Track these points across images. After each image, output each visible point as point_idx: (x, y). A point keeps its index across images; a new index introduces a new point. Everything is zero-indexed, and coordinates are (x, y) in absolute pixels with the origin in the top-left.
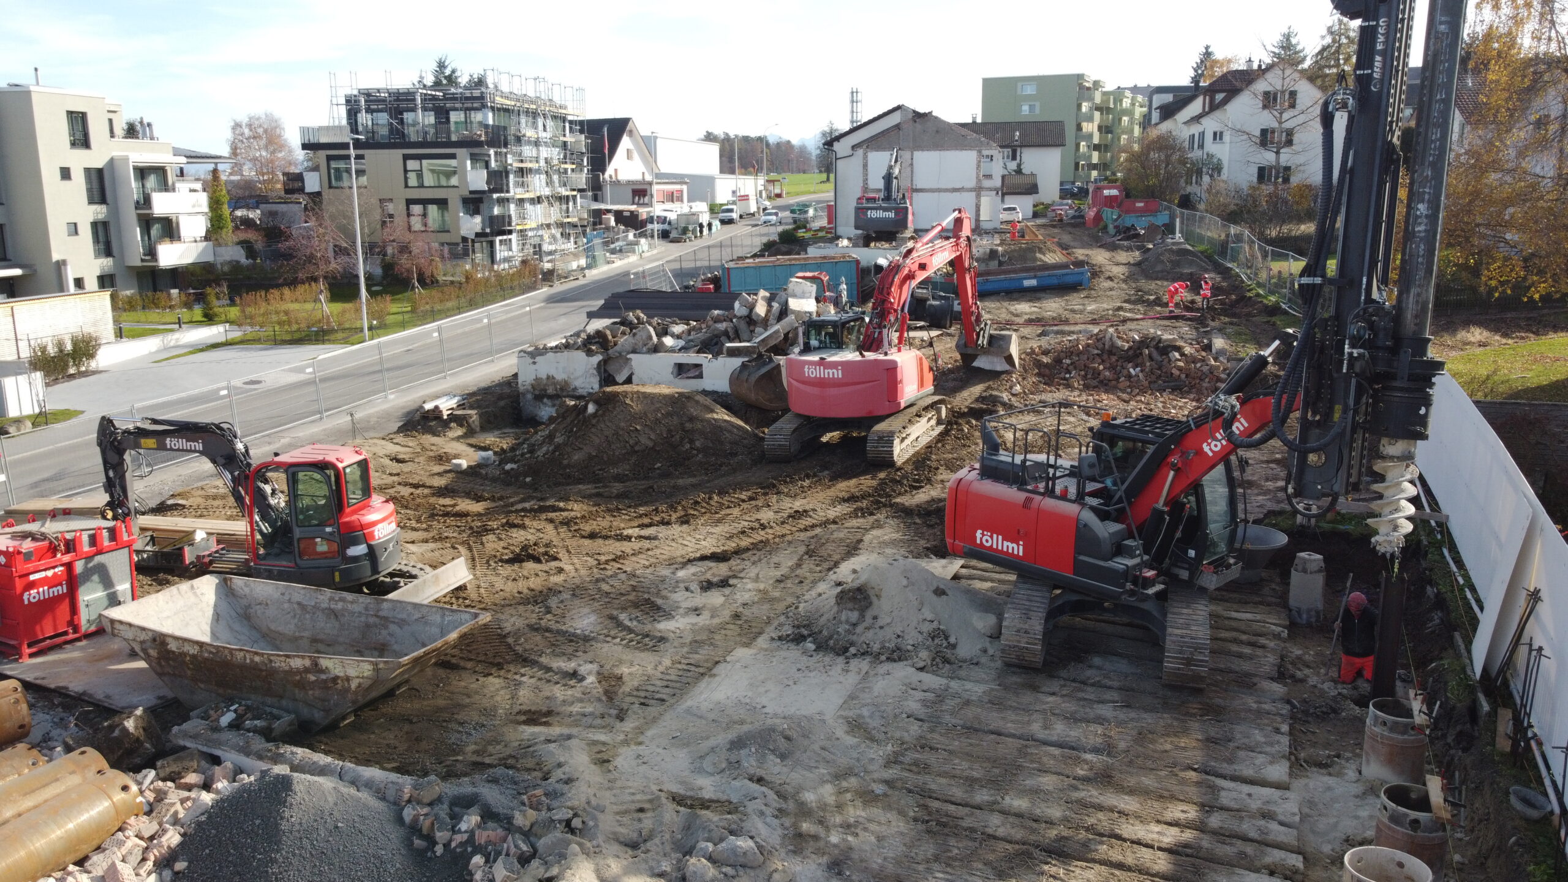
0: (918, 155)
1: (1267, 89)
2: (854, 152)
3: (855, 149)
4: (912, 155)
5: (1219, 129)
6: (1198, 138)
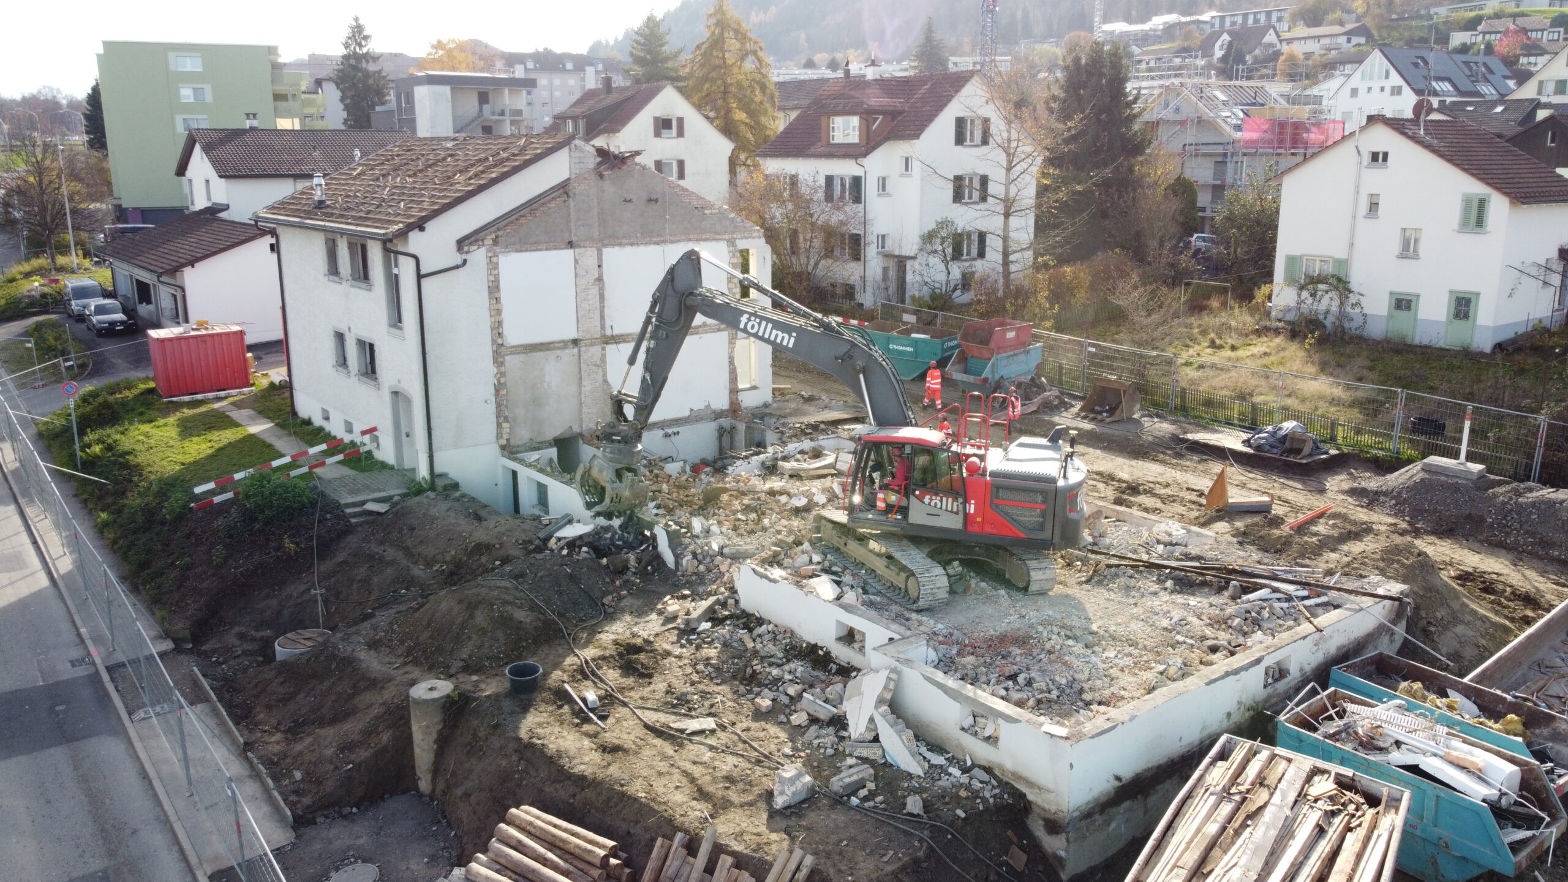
0: (609, 254)
1: (961, 114)
2: (464, 256)
3: (466, 249)
4: (600, 258)
5: (883, 174)
6: (843, 185)
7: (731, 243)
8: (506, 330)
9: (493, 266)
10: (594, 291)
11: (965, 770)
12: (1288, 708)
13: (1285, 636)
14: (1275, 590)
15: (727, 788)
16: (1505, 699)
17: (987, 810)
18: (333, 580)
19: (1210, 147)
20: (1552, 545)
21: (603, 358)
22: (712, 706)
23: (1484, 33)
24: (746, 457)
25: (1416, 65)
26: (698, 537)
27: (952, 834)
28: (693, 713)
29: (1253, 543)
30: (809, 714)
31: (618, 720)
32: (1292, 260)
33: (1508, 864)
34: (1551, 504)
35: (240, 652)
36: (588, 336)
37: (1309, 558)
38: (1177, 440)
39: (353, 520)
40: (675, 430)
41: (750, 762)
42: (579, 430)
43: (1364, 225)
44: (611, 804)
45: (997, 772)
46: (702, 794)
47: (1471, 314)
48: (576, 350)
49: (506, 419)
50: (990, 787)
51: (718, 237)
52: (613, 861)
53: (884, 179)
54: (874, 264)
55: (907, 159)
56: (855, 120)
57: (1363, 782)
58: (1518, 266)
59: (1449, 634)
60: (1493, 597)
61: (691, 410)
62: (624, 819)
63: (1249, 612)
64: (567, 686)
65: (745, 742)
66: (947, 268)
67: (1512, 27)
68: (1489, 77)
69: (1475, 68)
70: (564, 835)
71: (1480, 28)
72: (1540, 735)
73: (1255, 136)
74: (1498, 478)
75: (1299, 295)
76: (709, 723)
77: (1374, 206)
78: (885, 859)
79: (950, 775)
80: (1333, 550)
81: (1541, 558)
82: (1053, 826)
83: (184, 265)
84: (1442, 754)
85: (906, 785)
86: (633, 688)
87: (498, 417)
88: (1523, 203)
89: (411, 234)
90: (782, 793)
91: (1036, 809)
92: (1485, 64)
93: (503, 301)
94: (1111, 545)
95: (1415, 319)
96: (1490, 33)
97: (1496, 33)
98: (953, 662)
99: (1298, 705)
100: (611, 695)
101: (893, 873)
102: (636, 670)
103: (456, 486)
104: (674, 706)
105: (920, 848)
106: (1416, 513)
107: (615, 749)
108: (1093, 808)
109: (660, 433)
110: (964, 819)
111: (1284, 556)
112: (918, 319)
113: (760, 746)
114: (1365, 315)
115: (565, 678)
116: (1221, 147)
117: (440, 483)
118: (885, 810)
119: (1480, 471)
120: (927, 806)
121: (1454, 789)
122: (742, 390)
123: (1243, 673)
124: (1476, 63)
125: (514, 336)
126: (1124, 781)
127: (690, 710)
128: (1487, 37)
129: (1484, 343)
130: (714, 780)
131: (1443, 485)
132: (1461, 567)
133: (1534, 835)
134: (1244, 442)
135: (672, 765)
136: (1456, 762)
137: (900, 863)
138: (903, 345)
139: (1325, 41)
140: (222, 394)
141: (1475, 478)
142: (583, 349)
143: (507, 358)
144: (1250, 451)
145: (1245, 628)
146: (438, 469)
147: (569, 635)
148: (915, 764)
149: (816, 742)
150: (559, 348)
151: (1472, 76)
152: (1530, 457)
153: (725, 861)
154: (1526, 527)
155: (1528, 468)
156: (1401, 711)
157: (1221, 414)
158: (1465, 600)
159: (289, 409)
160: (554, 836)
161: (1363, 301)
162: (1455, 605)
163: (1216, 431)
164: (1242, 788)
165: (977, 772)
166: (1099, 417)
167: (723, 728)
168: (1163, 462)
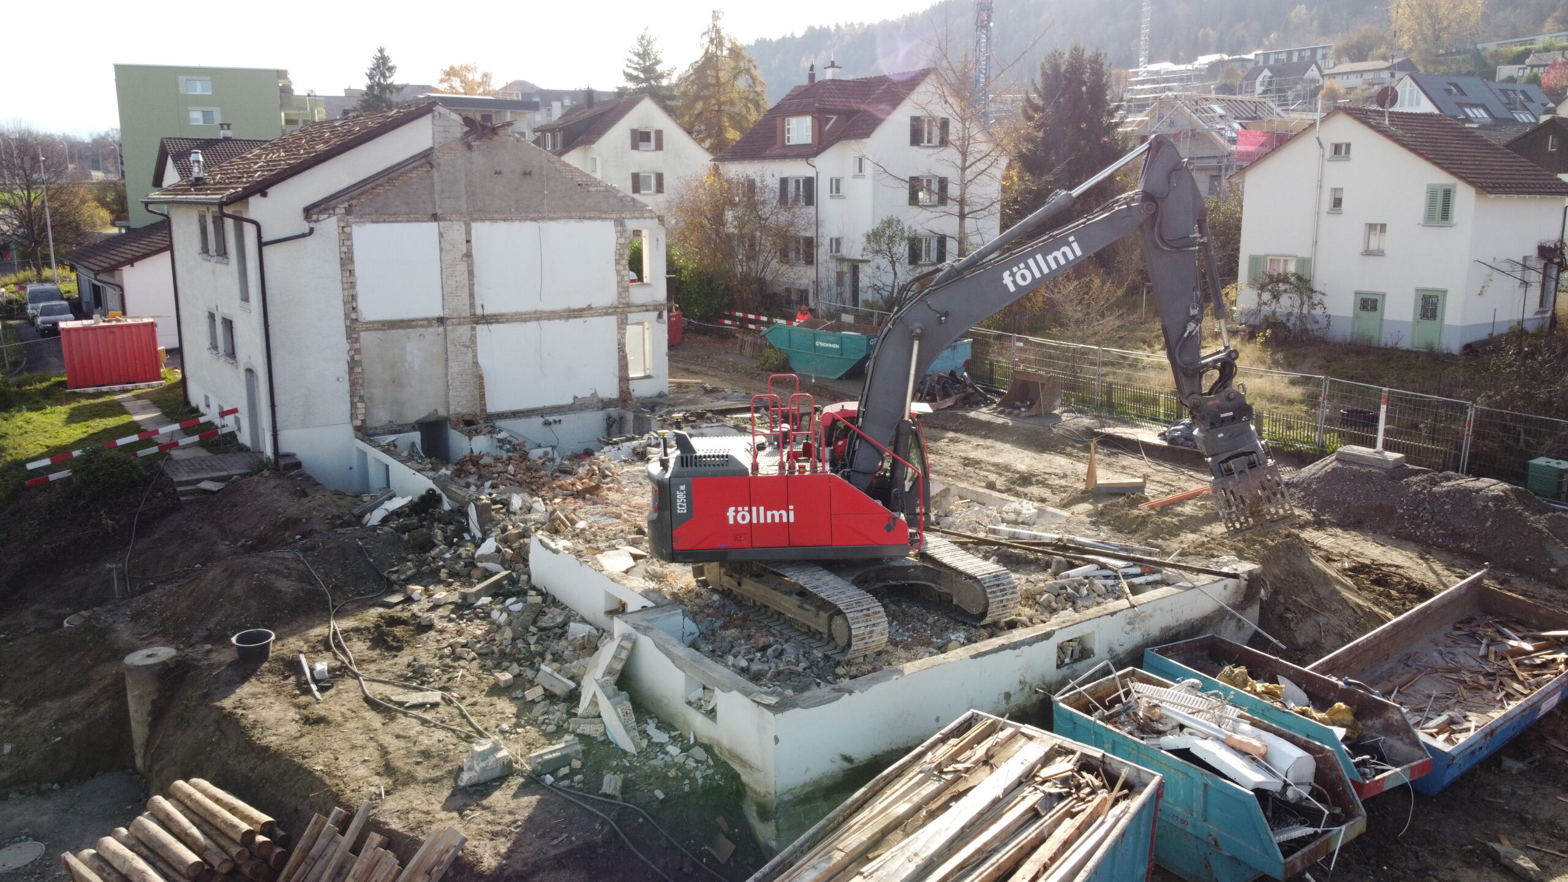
0: (479, 229)
1: (918, 113)
2: (312, 225)
3: (314, 217)
4: (468, 232)
5: (836, 175)
6: (798, 188)
7: (619, 222)
8: (362, 303)
9: (345, 238)
10: (462, 267)
11: (685, 749)
12: (1068, 687)
13: (1093, 611)
14: (1103, 566)
15: (418, 763)
16: (1337, 685)
17: (693, 792)
18: (143, 557)
19: (1205, 161)
20: (1464, 537)
21: (473, 338)
22: (449, 680)
23: (1532, 67)
24: (616, 443)
25: (1449, 91)
26: (515, 514)
27: (644, 817)
28: (425, 687)
29: (1107, 524)
30: (545, 689)
31: (339, 692)
32: (1254, 260)
33: (1276, 864)
34: (1467, 493)
35: (32, 629)
36: (456, 315)
37: (1163, 539)
38: (1090, 433)
39: (183, 499)
40: (557, 418)
41: (459, 737)
42: (445, 414)
43: (1329, 222)
44: (286, 778)
45: (716, 751)
46: (388, 769)
47: (1439, 313)
48: (441, 329)
49: (362, 399)
50: (705, 767)
51: (603, 216)
52: (260, 838)
53: (838, 181)
54: (826, 267)
55: (861, 160)
56: (807, 121)
57: (1114, 765)
58: (1489, 261)
59: (1310, 622)
60: (1382, 589)
61: (575, 398)
62: (295, 795)
63: (1063, 588)
64: (302, 658)
65: (464, 717)
66: (894, 269)
67: (1560, 59)
68: (1527, 104)
69: (1512, 96)
70: (216, 808)
71: (1528, 61)
72: (1373, 727)
73: (1250, 148)
74: (1417, 468)
75: (1260, 296)
76: (436, 696)
77: (1337, 203)
78: (555, 842)
79: (666, 753)
80: (1193, 532)
81: (1450, 551)
82: (764, 813)
83: (123, 264)
84: (1223, 737)
85: (615, 763)
86: (374, 661)
87: (352, 395)
88: (1489, 193)
89: (252, 200)
90: (471, 769)
91: (750, 793)
92: (1523, 92)
93: (357, 273)
94: (953, 523)
95: (1382, 320)
96: (1539, 66)
97: (1545, 66)
98: (713, 635)
99: (1081, 684)
100: (347, 667)
101: (555, 857)
102: (386, 642)
103: (298, 465)
104: (407, 679)
105: (600, 832)
106: (1324, 505)
107: (320, 720)
108: (813, 792)
109: (539, 420)
110: (662, 801)
111: (1137, 535)
112: (856, 317)
113: (479, 721)
114: (1329, 317)
115: (305, 648)
116: (1216, 160)
117: (282, 462)
118: (580, 790)
119: (1397, 460)
120: (626, 787)
121: (1226, 777)
122: (633, 379)
123: (1025, 648)
124: (1514, 91)
125: (370, 310)
126: (856, 764)
127: (423, 683)
128: (1535, 70)
129: (1453, 344)
130: (409, 754)
131: (1357, 476)
132: (1358, 559)
133: (1316, 832)
134: (1160, 435)
135: (371, 738)
136: (1237, 746)
137: (569, 847)
138: (828, 342)
139: (1368, 76)
140: (129, 386)
141: (1390, 467)
142: (449, 328)
143: (363, 334)
144: (1165, 444)
145: (1054, 605)
146: (284, 448)
147: (334, 607)
148: (629, 740)
149: (541, 718)
150: (422, 326)
151: (1510, 104)
152: (1459, 448)
153: (373, 839)
154: (1438, 518)
155: (1457, 458)
156: (1194, 691)
157: (1150, 409)
158: (1338, 588)
159: (181, 398)
160: (206, 809)
161: (1325, 300)
162: (1323, 592)
163: (1137, 426)
164: (960, 766)
165: (699, 753)
166: (1016, 412)
167: (449, 702)
168: (1069, 455)
